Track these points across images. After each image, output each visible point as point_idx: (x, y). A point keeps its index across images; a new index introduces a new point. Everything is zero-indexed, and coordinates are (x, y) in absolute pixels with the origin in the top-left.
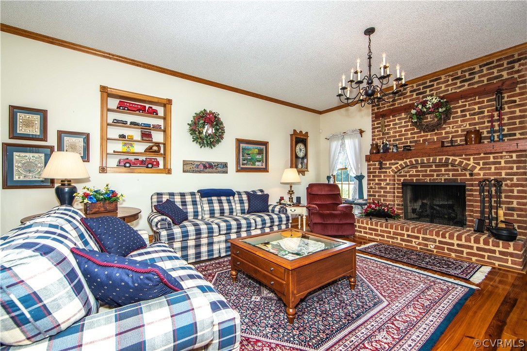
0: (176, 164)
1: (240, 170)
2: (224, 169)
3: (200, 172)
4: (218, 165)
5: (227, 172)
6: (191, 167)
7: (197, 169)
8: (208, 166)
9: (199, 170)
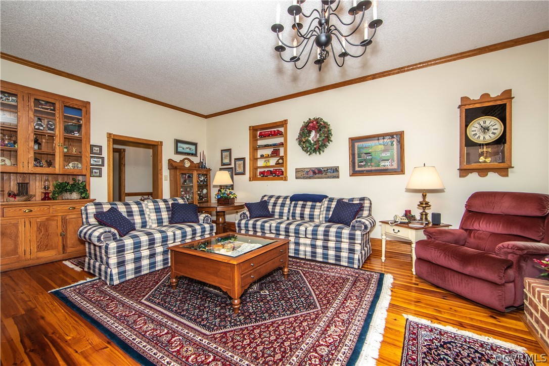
0: (291, 173)
1: (354, 173)
2: (335, 174)
3: (310, 178)
4: (328, 170)
5: (338, 177)
6: (303, 174)
7: (307, 176)
8: (317, 172)
9: (309, 176)
